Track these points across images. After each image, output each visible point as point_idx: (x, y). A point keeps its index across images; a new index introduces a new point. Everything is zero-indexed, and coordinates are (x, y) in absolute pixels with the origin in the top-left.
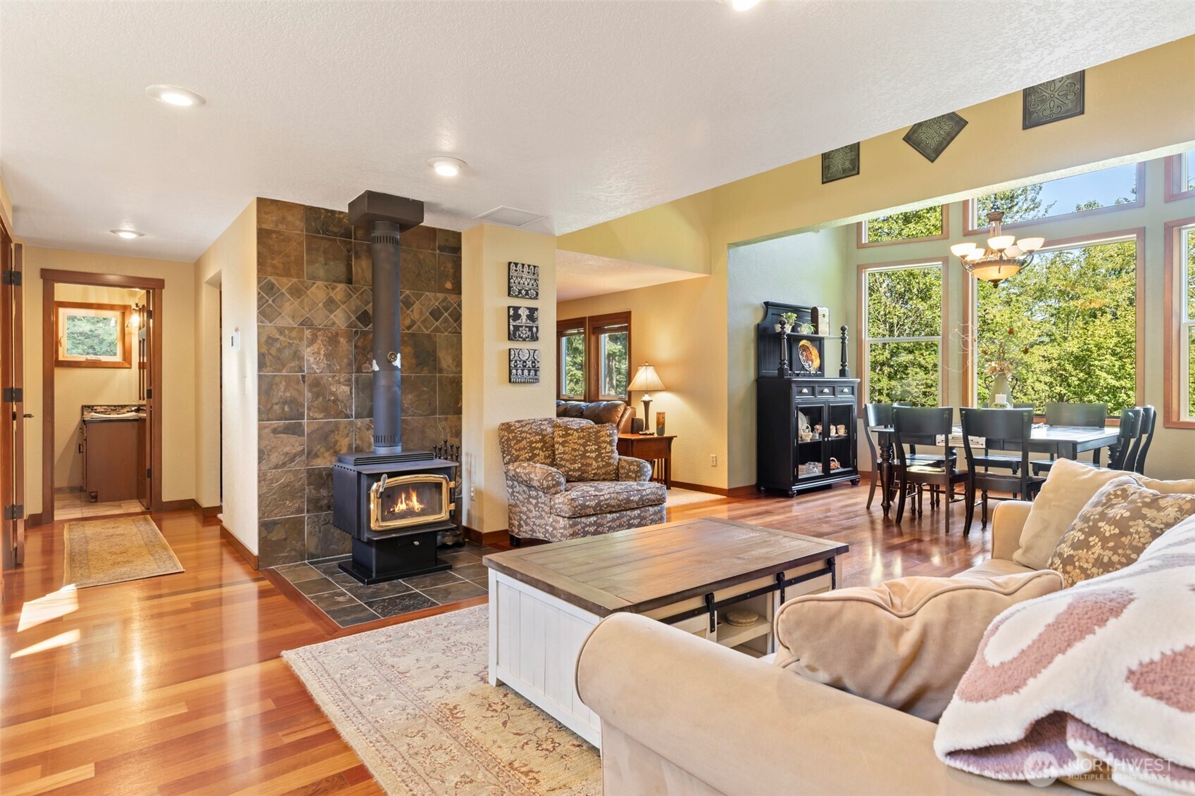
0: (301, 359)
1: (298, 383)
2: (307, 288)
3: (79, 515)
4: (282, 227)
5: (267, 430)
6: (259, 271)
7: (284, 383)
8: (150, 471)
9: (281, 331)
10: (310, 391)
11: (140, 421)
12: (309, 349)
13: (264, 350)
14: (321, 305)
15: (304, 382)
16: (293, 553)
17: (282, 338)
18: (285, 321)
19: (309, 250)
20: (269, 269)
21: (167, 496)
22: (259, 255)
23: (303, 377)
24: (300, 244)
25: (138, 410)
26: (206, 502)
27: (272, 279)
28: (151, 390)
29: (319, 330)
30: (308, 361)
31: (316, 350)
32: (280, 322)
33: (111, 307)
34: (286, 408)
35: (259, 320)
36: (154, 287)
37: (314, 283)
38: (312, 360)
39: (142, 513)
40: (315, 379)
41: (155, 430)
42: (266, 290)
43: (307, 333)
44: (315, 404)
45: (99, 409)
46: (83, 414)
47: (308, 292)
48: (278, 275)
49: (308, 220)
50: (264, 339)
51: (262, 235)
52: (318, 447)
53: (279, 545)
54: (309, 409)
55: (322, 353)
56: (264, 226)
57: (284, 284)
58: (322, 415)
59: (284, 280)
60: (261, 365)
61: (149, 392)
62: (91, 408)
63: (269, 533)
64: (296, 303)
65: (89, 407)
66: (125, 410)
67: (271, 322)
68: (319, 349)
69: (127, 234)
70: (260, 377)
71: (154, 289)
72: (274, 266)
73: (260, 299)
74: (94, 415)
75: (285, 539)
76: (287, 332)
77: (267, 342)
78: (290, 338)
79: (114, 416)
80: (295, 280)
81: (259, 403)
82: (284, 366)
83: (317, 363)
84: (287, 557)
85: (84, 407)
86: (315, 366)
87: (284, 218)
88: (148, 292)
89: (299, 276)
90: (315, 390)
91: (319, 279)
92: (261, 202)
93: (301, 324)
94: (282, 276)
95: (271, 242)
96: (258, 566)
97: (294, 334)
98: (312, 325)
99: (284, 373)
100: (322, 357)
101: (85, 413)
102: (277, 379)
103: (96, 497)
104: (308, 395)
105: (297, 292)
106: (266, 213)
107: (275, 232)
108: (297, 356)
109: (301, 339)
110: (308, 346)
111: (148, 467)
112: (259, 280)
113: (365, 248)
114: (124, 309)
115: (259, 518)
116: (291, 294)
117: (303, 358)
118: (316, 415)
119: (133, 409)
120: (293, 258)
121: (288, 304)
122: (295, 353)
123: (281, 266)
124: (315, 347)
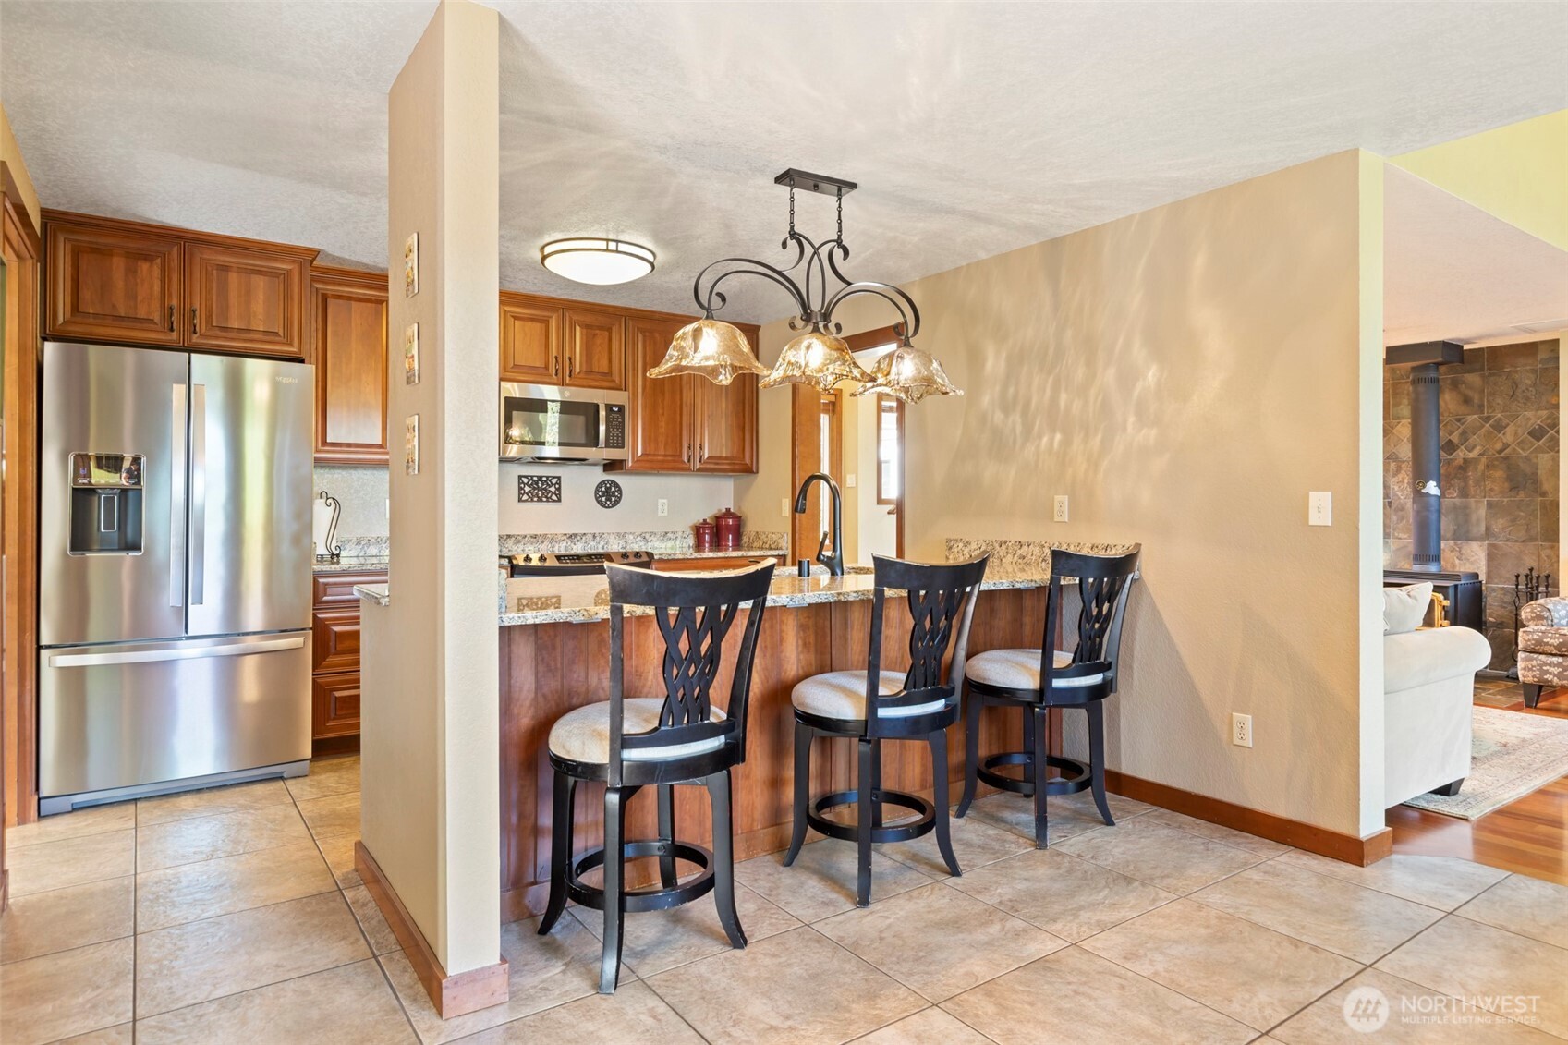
0: (1387, 488)
1: (1384, 508)
2: (1392, 428)
10: (1395, 515)
12: (1394, 479)
14: (1405, 440)
15: (1390, 507)
19: (1394, 395)
23: (1389, 503)
29: (1404, 462)
30: (1393, 489)
31: (1400, 479)
37: (1399, 423)
38: (1396, 488)
40: (1400, 504)
43: (1393, 465)
44: (1400, 525)
47: (1394, 431)
52: (1403, 563)
54: (1394, 530)
55: (1406, 481)
58: (1406, 536)
68: (1403, 479)
83: (1402, 491)
86: (1399, 494)
90: (1400, 513)
91: (1404, 418)
93: (1387, 458)
98: (1397, 458)
100: (1406, 485)
104: (1393, 518)
109: (1387, 471)
110: (1393, 476)
113: (1449, 381)
117: (1389, 486)
118: (1401, 535)
124: (1399, 477)
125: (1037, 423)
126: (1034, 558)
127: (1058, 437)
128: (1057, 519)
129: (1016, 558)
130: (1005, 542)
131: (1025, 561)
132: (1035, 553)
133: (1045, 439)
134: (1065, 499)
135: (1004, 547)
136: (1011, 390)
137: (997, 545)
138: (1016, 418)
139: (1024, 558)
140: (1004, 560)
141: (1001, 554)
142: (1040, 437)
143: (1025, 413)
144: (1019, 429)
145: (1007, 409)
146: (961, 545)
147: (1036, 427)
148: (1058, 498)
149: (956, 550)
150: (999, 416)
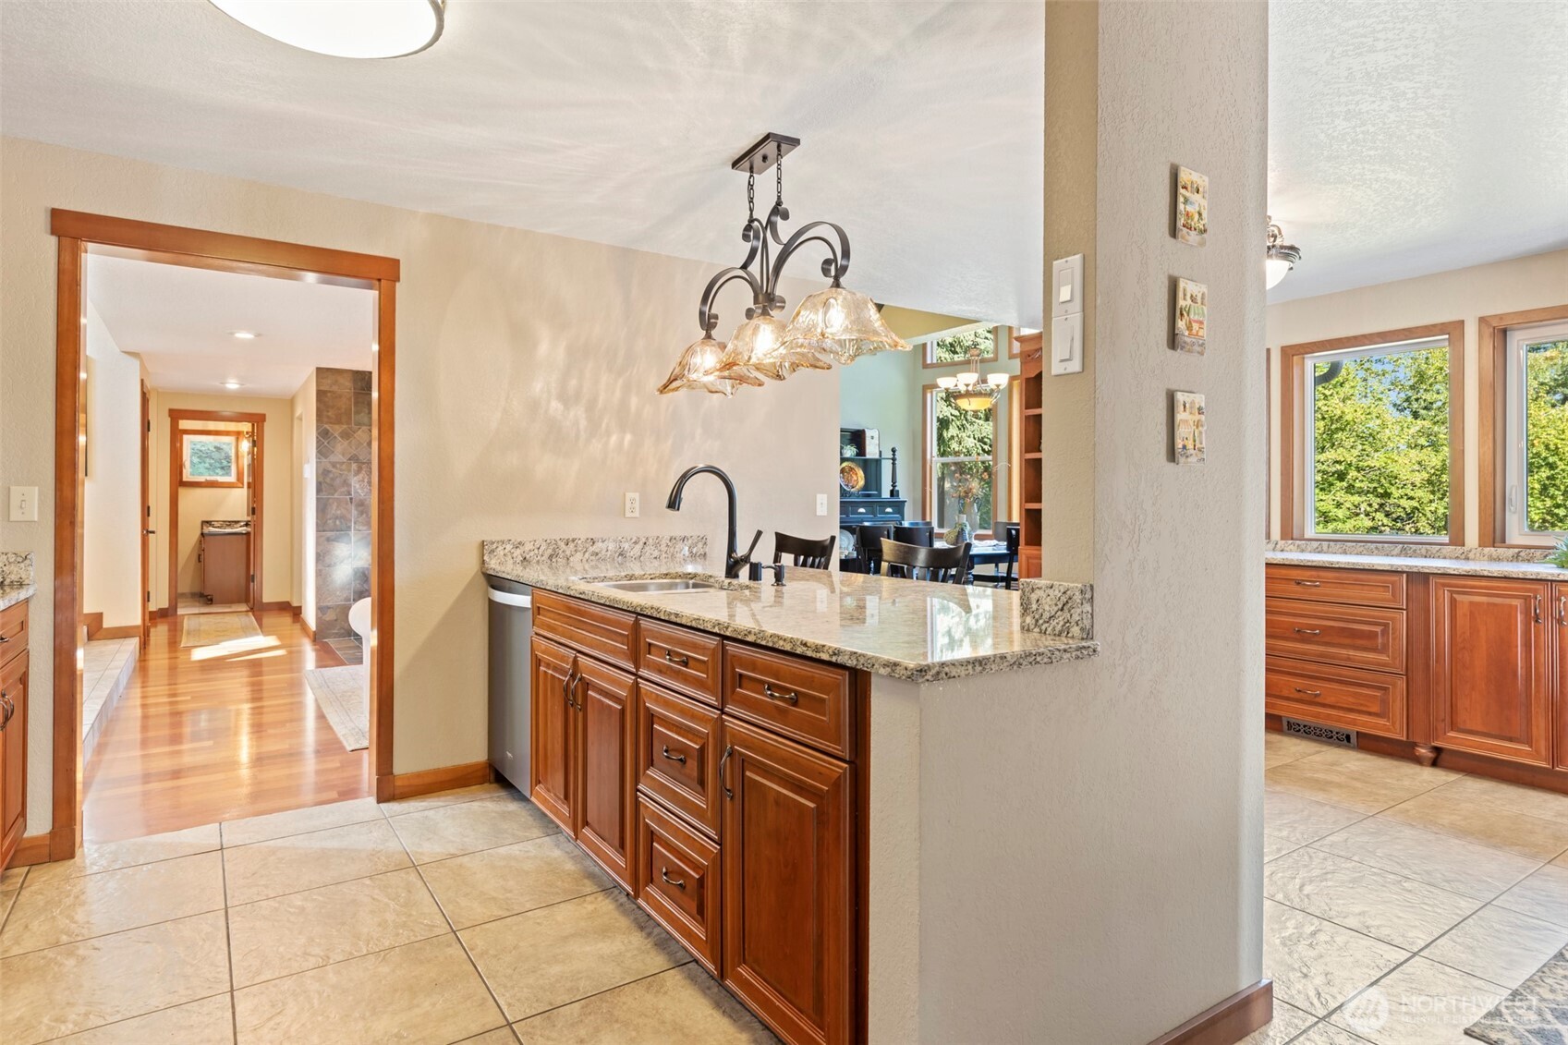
0: (349, 485)
1: (347, 504)
2: (354, 432)
3: (197, 612)
4: (335, 388)
5: (322, 539)
6: (318, 421)
7: (336, 504)
8: (253, 576)
9: (334, 465)
10: (356, 510)
11: (248, 534)
12: (355, 478)
13: (321, 479)
14: (365, 444)
15: (352, 503)
16: (342, 631)
17: (334, 470)
18: (337, 457)
19: (356, 403)
20: (325, 420)
21: (266, 599)
22: (318, 410)
23: (351, 499)
24: (350, 399)
25: (247, 525)
26: (295, 604)
27: (327, 426)
28: (255, 509)
29: (364, 463)
30: (355, 487)
31: (361, 478)
32: (333, 458)
33: (227, 433)
34: (338, 522)
35: (317, 458)
36: (258, 420)
37: (360, 428)
38: (357, 486)
39: (247, 611)
40: (361, 500)
41: (258, 542)
42: (323, 435)
43: (354, 466)
44: (360, 519)
45: (216, 524)
46: (202, 529)
47: (355, 435)
48: (331, 423)
49: (355, 381)
50: (320, 472)
51: (321, 394)
53: (331, 624)
54: (355, 523)
55: (366, 480)
56: (322, 388)
57: (336, 430)
58: (365, 528)
59: (337, 427)
60: (319, 491)
61: (253, 509)
62: (209, 523)
63: (324, 614)
64: (346, 443)
65: (207, 522)
66: (238, 525)
67: (326, 458)
68: (363, 478)
69: (232, 385)
70: (317, 499)
71: (258, 423)
72: (328, 417)
73: (318, 441)
74: (212, 529)
75: (336, 620)
76: (338, 466)
77: (323, 473)
78: (341, 470)
79: (228, 530)
80: (345, 426)
81: (317, 518)
82: (336, 491)
83: (362, 489)
84: (337, 634)
85: (203, 522)
86: (360, 491)
87: (336, 381)
88: (253, 425)
89: (349, 423)
90: (360, 508)
91: (364, 424)
92: (319, 369)
93: (350, 459)
94: (334, 424)
95: (326, 399)
96: (317, 638)
97: (344, 467)
98: (358, 460)
99: (336, 496)
100: (366, 484)
101: (205, 527)
102: (331, 501)
103: (211, 600)
104: (354, 512)
105: (346, 435)
106: (323, 378)
107: (330, 392)
108: (346, 483)
109: (349, 471)
110: (355, 475)
111: (252, 573)
112: (318, 428)
114: (238, 434)
115: (317, 603)
116: (342, 437)
117: (351, 485)
118: (361, 528)
119: (242, 524)
120: (343, 410)
121: (339, 444)
122: (345, 481)
123: (334, 416)
124: (360, 476)
125: (605, 421)
126: (609, 553)
127: (628, 437)
128: (628, 514)
129: (587, 554)
130: (573, 541)
131: (597, 557)
132: (610, 548)
133: (614, 439)
134: (636, 496)
135: (571, 545)
136: (573, 383)
137: (562, 545)
138: (578, 413)
139: (597, 554)
140: (571, 559)
141: (568, 553)
142: (608, 434)
143: (590, 408)
144: (583, 423)
145: (564, 398)
146: (509, 547)
147: (604, 425)
148: (630, 495)
149: (502, 553)
150: (555, 406)
